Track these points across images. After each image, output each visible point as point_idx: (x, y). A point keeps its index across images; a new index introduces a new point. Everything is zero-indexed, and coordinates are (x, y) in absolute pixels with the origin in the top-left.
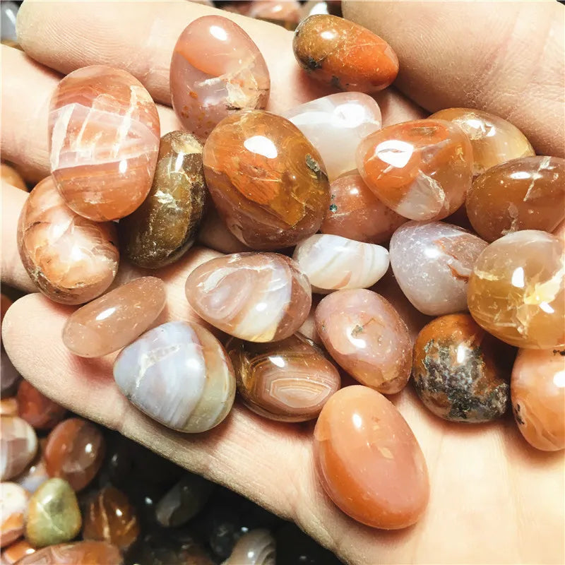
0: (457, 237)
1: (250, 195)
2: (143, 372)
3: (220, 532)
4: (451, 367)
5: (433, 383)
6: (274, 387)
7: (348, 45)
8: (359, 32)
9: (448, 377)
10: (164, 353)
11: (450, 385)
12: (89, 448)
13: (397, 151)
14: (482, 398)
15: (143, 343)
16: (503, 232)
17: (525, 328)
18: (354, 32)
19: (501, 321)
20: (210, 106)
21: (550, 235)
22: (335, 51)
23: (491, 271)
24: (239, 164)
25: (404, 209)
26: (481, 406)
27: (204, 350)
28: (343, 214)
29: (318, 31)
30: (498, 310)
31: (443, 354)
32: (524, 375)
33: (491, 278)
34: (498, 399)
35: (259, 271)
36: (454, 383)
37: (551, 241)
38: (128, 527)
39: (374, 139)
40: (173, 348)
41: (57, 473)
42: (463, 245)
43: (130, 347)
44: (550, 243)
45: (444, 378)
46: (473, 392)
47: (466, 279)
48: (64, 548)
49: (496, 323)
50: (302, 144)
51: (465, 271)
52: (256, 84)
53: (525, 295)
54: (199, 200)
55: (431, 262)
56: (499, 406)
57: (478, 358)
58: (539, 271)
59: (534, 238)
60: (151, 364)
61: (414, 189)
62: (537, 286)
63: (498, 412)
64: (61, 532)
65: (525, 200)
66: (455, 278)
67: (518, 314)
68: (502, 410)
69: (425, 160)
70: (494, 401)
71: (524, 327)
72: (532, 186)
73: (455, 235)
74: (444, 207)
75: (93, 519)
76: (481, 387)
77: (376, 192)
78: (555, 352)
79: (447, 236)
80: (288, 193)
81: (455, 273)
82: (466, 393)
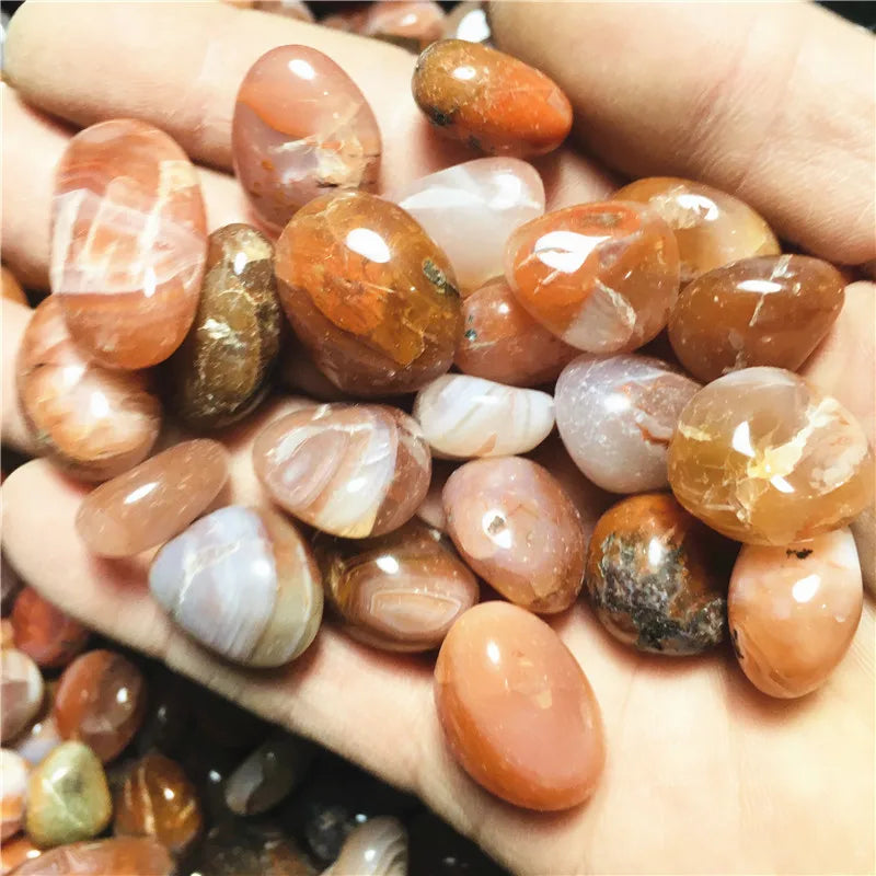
0: (651, 380)
1: (342, 321)
2: (189, 580)
3: (323, 822)
4: (637, 574)
5: (612, 598)
6: (376, 602)
7: (491, 91)
8: (508, 71)
9: (632, 591)
10: (217, 553)
11: (635, 602)
12: (122, 696)
13: (563, 251)
14: (683, 621)
15: (189, 539)
16: (724, 370)
17: (748, 513)
18: (501, 71)
19: (713, 502)
20: (294, 183)
21: (794, 376)
22: (471, 100)
23: (701, 427)
24: (325, 276)
25: (575, 336)
26: (682, 633)
27: (276, 550)
28: (486, 344)
29: (446, 68)
30: (709, 486)
31: (627, 556)
32: (747, 586)
33: (701, 436)
34: (708, 622)
35: (352, 433)
36: (640, 599)
37: (792, 384)
38: (184, 815)
39: (530, 232)
40: (231, 547)
41: (74, 734)
42: (660, 393)
43: (174, 542)
44: (793, 388)
45: (628, 591)
46: (669, 613)
47: (666, 443)
48: (85, 848)
49: (706, 505)
50: (419, 244)
51: (663, 432)
52: (361, 148)
53: (749, 464)
54: (270, 327)
55: (611, 419)
56: (711, 631)
57: (678, 562)
58: (771, 430)
59: (769, 378)
60: (199, 569)
61: (589, 307)
62: (768, 451)
63: (710, 641)
64: (79, 824)
65: (752, 324)
66: (647, 443)
67: (738, 492)
68: (715, 638)
69: (605, 263)
70: (702, 626)
71: (746, 510)
72: (760, 304)
73: (648, 377)
74: (634, 334)
75: (129, 802)
76: (681, 606)
77: (533, 312)
78: (789, 552)
79: (635, 379)
80: (397, 318)
81: (647, 435)
82: (659, 614)
